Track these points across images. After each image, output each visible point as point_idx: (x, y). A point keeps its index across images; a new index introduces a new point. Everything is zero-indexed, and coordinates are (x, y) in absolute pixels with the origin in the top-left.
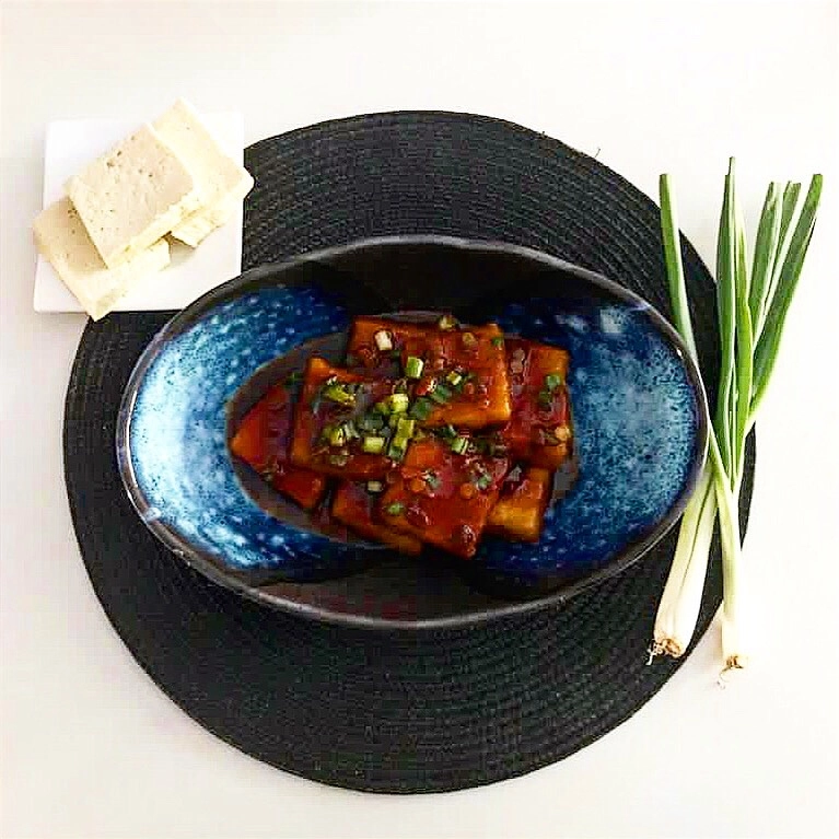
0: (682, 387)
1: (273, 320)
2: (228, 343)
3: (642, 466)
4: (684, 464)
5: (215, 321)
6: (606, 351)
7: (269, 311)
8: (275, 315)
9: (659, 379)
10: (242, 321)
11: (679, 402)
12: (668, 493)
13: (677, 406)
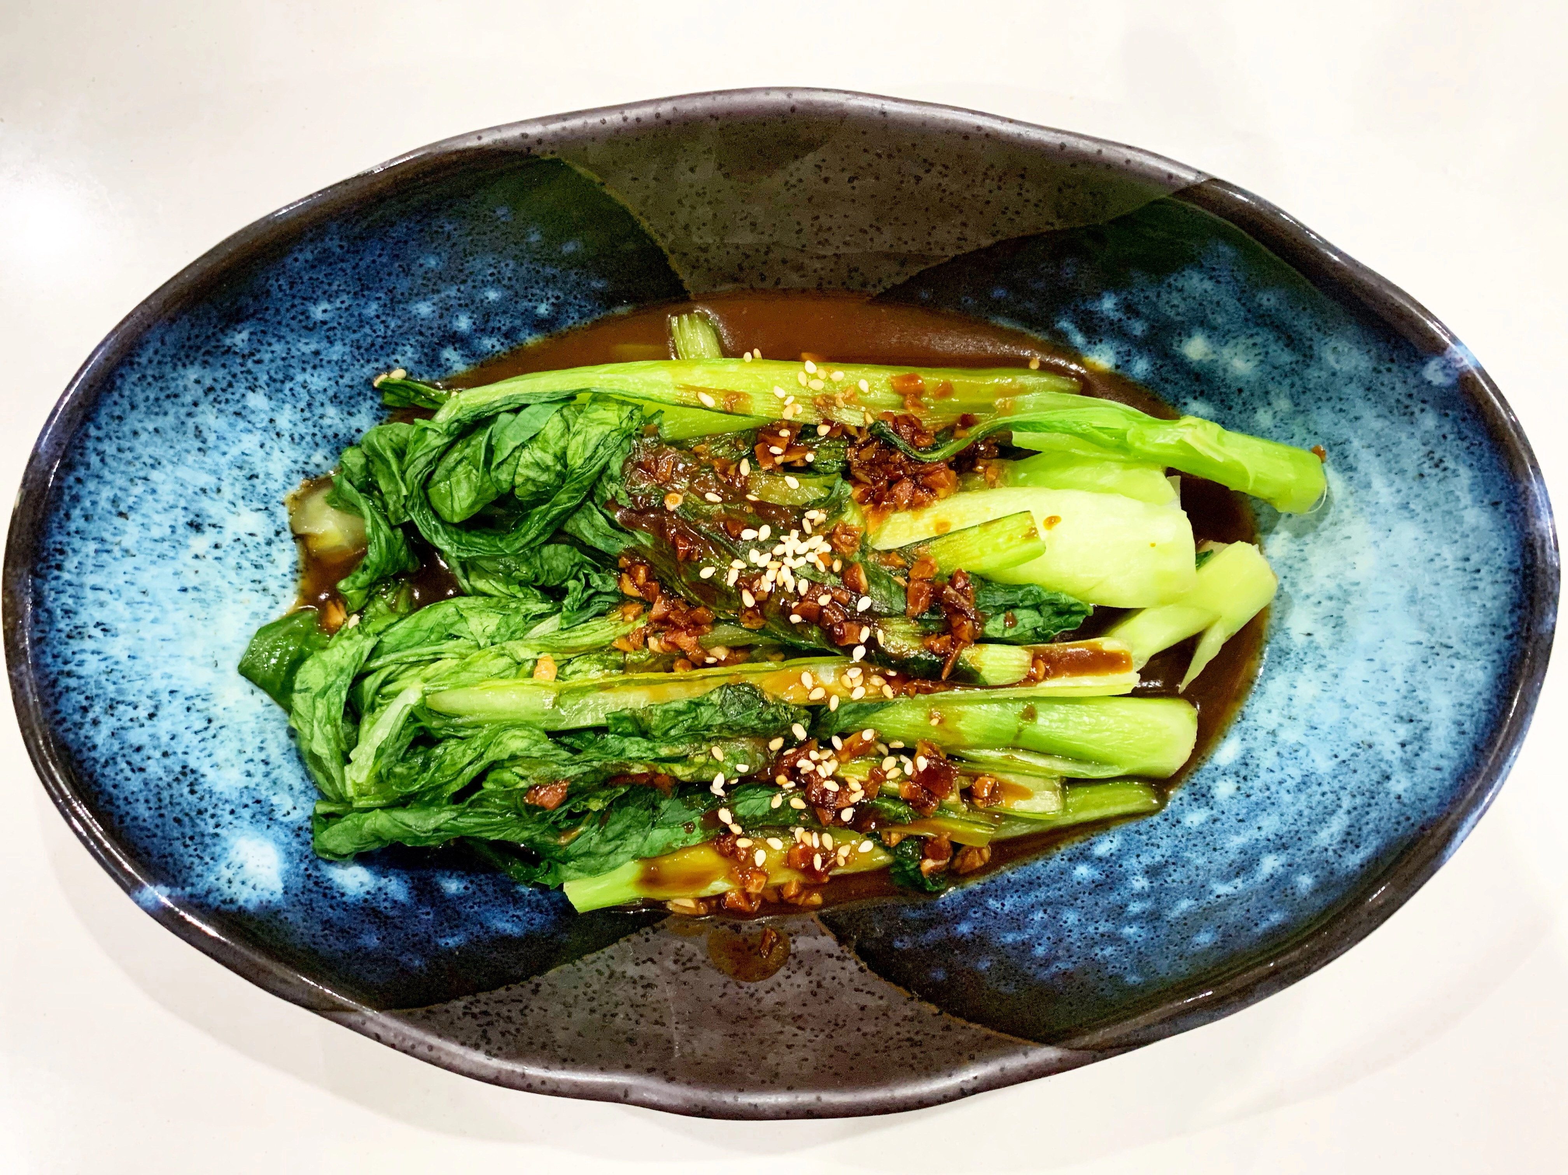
0: (69, 674)
1: (1140, 896)
2: (1256, 834)
3: (213, 508)
4: (81, 472)
5: (1305, 882)
6: (282, 802)
7: (1153, 918)
8: (1135, 908)
9: (142, 713)
10: (1222, 889)
11: (89, 645)
12: (133, 407)
13: (97, 633)
